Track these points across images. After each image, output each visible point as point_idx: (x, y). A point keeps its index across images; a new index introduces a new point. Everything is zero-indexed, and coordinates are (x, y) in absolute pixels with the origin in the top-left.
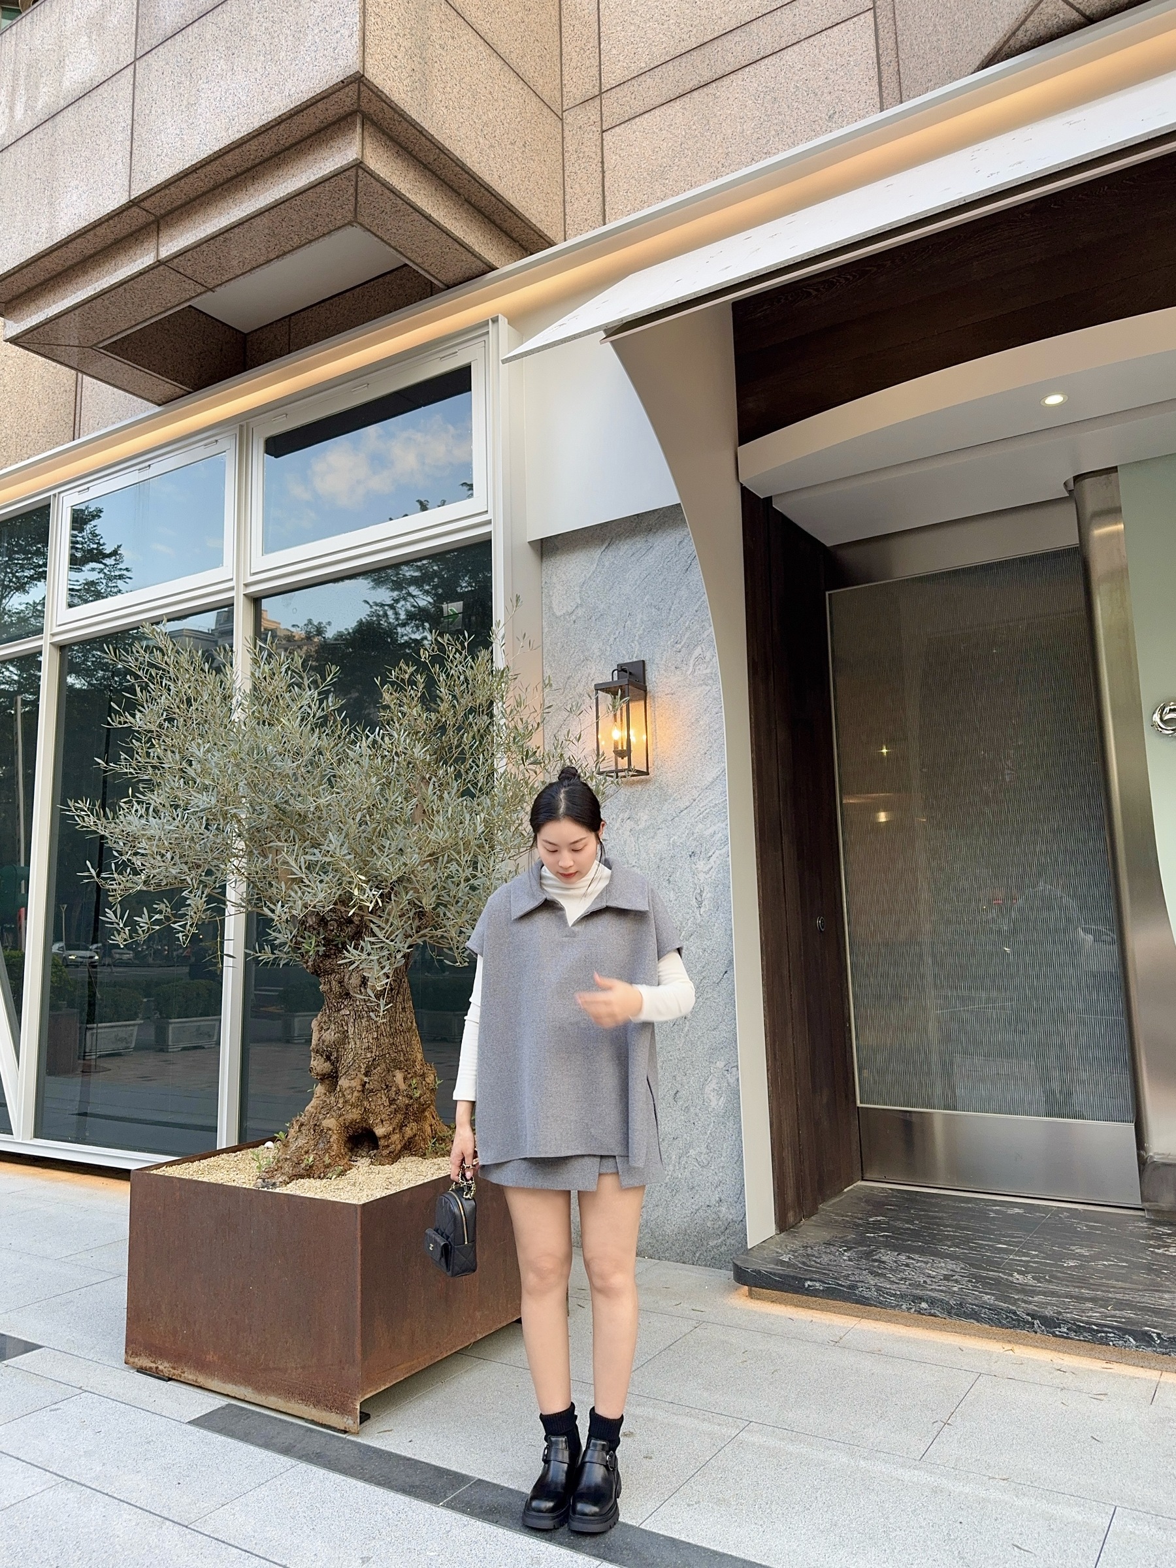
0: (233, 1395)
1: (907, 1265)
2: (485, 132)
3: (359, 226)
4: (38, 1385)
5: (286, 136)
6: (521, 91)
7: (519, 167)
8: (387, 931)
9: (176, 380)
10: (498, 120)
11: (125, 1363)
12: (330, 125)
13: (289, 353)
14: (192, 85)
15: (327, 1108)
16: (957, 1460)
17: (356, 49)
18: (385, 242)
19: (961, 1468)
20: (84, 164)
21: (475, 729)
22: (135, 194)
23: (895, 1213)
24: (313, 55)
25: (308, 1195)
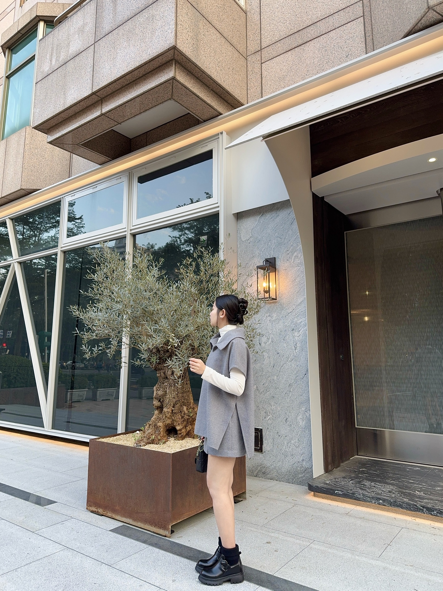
0: (125, 522)
1: (374, 487)
2: (219, 65)
3: (173, 100)
4: (56, 515)
5: (148, 69)
6: (232, 50)
7: (231, 77)
8: (182, 354)
9: (106, 156)
10: (224, 60)
11: (87, 509)
12: (163, 64)
13: (146, 146)
14: (115, 51)
15: (159, 419)
16: (393, 558)
17: (173, 37)
18: (182, 105)
19: (395, 561)
20: (76, 80)
21: (213, 282)
22: (94, 90)
23: (370, 468)
24: (158, 39)
25: (153, 450)
